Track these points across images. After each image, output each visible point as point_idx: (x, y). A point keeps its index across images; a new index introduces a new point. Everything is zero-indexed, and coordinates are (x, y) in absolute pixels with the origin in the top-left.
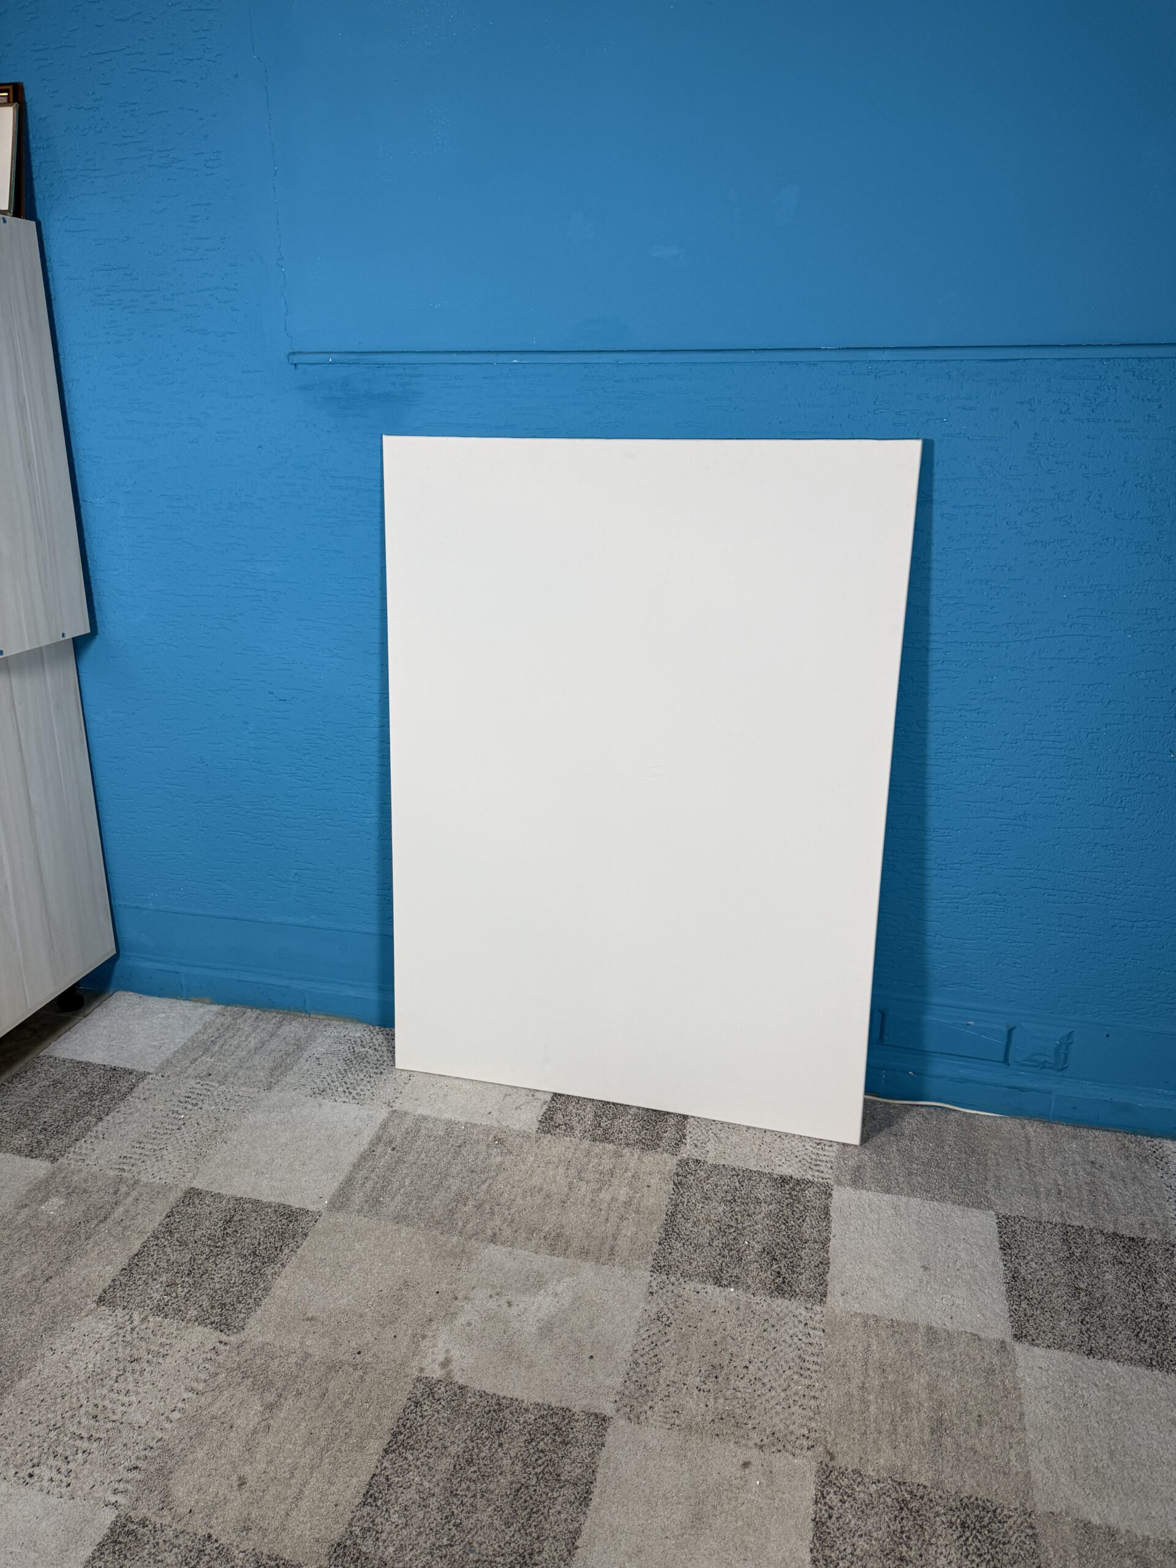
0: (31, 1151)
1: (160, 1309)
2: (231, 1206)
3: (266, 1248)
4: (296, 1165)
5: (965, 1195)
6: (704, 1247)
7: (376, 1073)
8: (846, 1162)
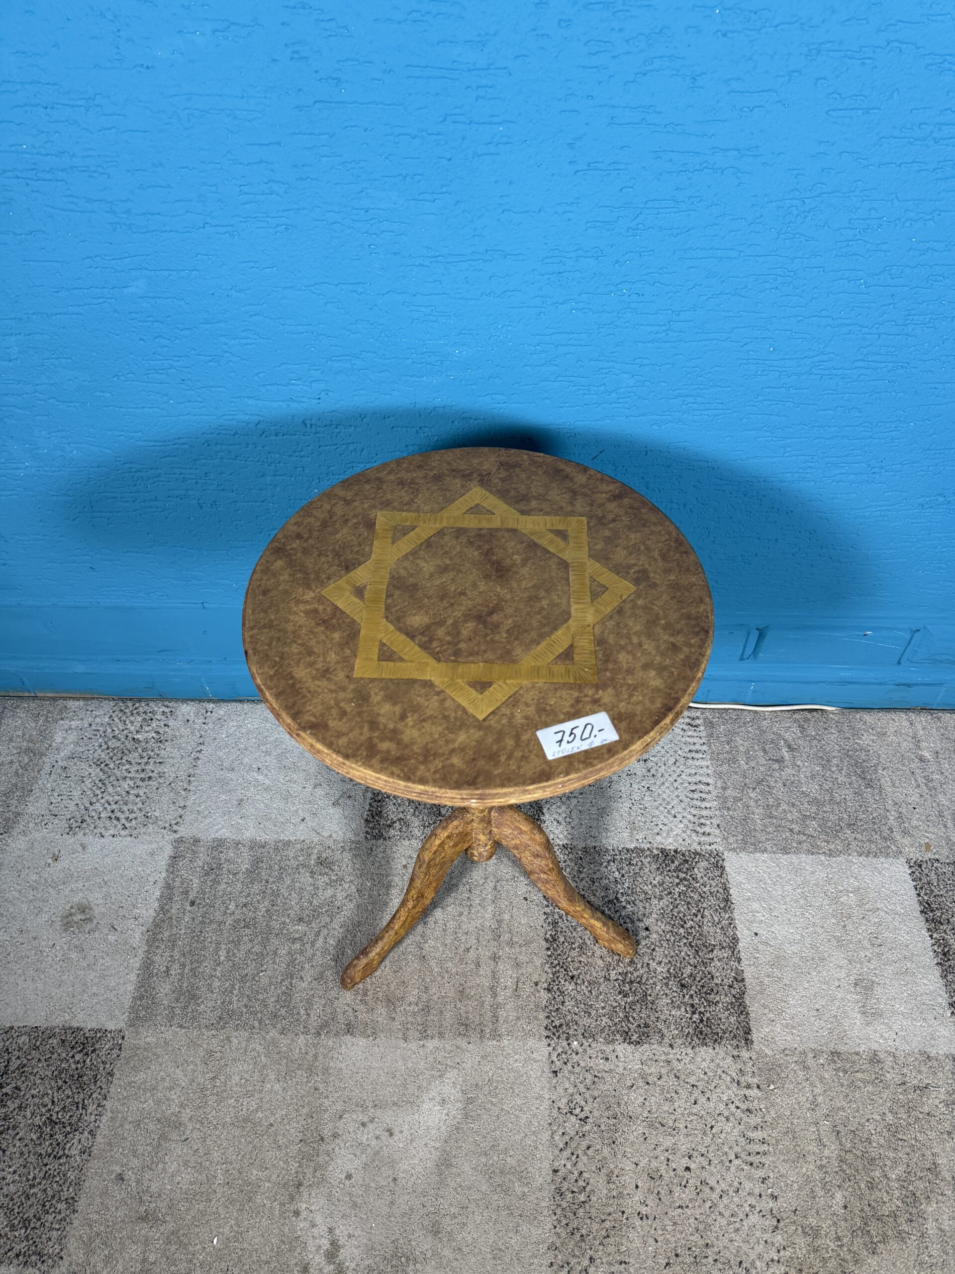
3: (64, 1107)
4: (74, 955)
5: (870, 841)
6: (600, 984)
7: (143, 780)
8: (731, 813)
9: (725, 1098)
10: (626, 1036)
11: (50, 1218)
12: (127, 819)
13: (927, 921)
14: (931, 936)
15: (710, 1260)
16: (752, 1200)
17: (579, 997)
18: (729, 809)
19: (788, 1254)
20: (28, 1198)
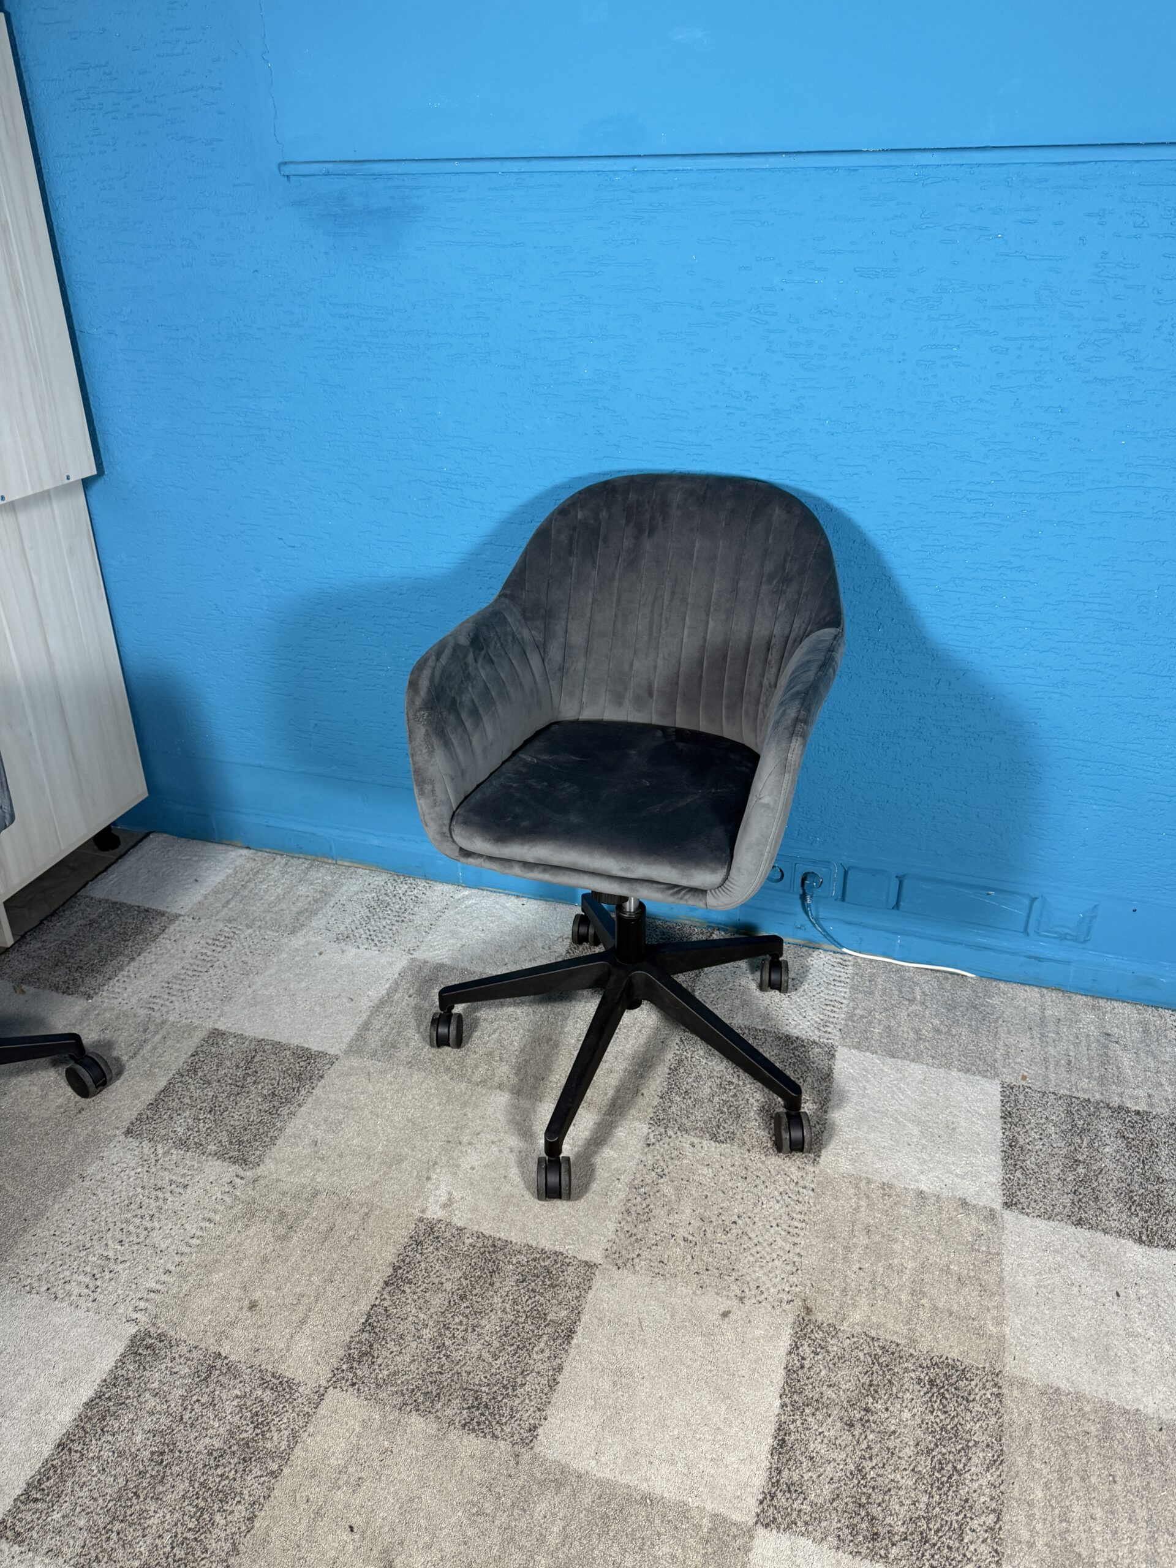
0: (68, 988)
1: (182, 1144)
2: (253, 1047)
3: (284, 1089)
4: (317, 1009)
5: (973, 1064)
6: (704, 1102)
7: (397, 921)
8: (855, 1024)
9: (781, 1190)
10: (714, 1138)
11: (258, 1144)
12: (379, 941)
13: (1005, 1123)
14: (1004, 1133)
15: (733, 1278)
16: (781, 1253)
17: (684, 1106)
18: (854, 1021)
19: (798, 1289)
20: (246, 1130)
